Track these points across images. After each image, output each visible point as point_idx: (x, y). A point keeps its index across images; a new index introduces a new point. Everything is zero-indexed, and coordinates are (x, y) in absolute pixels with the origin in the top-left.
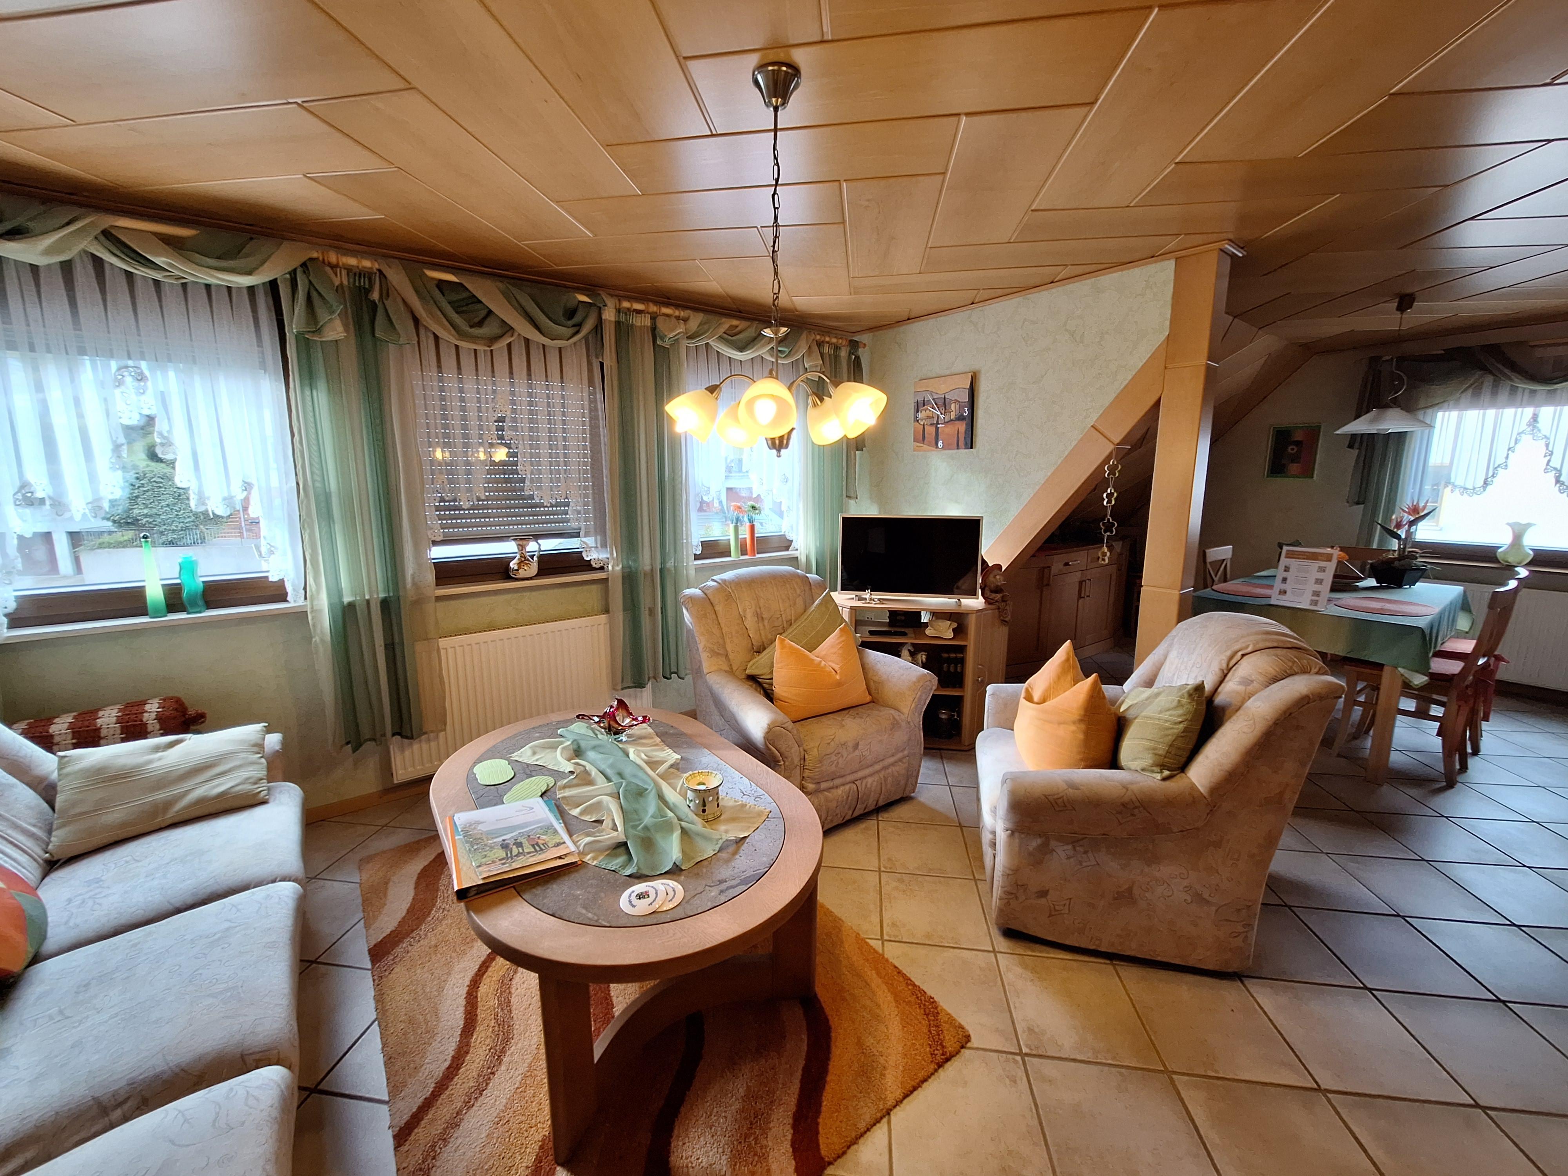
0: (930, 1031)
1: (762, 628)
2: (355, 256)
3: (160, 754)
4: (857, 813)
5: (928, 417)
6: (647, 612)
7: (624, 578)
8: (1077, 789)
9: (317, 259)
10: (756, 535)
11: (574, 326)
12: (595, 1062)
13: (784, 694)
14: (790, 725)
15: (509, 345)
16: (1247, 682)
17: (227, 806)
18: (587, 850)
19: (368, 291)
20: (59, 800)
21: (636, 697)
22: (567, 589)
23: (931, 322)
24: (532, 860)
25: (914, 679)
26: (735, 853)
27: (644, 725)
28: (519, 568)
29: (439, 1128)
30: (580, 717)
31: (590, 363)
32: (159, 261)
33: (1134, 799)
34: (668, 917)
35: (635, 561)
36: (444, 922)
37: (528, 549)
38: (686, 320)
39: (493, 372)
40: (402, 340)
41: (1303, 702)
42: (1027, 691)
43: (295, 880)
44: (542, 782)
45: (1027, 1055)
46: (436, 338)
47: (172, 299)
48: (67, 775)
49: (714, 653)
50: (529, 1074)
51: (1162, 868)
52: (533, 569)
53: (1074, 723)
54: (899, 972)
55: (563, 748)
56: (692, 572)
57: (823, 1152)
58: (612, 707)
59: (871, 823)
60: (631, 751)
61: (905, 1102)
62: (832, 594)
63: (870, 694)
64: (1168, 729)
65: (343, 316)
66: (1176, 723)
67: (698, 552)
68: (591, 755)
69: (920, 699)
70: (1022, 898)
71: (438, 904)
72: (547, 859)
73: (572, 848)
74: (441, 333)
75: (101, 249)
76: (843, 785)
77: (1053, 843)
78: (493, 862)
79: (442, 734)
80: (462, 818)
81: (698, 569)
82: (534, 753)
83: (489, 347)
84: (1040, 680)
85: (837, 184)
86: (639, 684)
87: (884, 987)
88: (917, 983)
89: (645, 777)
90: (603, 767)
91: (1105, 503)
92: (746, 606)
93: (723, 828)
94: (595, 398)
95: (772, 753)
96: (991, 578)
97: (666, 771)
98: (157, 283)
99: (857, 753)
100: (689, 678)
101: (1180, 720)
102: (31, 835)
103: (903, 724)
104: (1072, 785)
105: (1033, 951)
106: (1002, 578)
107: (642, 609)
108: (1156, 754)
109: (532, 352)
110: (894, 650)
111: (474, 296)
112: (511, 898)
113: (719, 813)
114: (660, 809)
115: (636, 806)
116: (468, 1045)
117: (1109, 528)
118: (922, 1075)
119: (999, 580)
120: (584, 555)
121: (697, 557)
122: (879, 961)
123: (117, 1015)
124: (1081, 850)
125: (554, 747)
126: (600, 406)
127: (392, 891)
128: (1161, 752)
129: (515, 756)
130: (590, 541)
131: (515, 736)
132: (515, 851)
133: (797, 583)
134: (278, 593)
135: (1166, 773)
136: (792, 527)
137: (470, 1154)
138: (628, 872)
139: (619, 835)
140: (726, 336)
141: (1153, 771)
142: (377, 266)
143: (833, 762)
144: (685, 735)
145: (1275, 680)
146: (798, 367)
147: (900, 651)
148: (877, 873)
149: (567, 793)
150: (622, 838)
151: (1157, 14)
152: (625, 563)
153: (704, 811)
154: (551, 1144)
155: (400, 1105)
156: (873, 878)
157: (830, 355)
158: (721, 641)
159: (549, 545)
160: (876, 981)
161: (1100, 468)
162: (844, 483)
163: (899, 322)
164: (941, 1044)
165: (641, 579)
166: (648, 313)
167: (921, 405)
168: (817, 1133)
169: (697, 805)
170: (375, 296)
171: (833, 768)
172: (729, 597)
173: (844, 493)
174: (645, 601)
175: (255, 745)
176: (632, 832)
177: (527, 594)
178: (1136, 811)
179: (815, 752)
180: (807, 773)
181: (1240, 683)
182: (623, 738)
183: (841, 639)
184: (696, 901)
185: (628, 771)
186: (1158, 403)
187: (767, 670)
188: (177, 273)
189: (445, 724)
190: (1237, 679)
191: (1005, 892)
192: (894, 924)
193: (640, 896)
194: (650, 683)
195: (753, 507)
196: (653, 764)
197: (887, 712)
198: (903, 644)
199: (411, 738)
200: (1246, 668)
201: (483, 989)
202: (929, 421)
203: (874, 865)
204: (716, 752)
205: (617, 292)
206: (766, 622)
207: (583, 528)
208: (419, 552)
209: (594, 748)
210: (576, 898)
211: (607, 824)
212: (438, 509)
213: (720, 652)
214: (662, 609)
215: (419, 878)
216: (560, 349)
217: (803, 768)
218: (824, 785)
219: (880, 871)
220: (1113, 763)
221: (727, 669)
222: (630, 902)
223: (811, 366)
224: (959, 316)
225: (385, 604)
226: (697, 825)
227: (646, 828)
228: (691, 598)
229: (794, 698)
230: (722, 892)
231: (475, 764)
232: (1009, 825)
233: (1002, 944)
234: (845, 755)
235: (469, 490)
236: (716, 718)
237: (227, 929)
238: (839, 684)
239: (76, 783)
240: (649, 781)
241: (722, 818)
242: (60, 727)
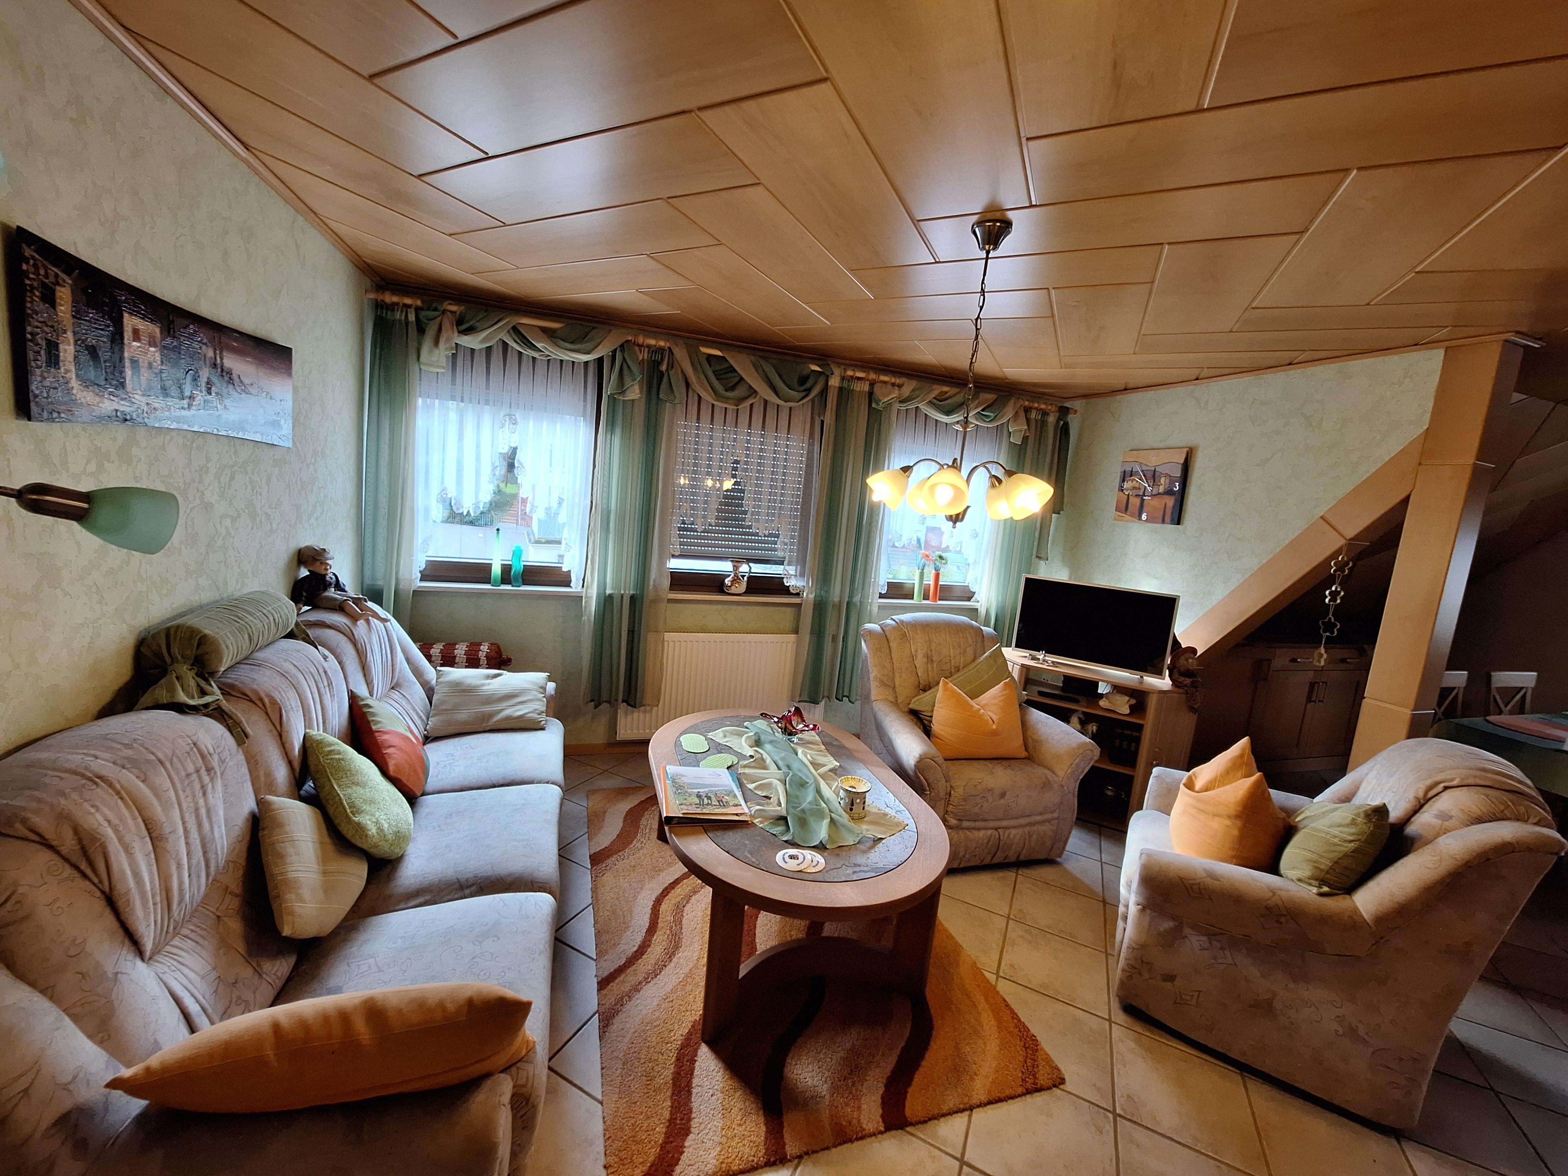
0: (1026, 1062)
1: (930, 669)
2: (655, 338)
3: (489, 681)
4: (996, 860)
5: (1134, 488)
6: (830, 638)
7: (815, 605)
8: (1218, 880)
9: (630, 341)
10: (940, 583)
11: (804, 391)
12: (740, 977)
13: (942, 733)
14: (940, 760)
15: (752, 405)
16: (1444, 816)
17: (522, 725)
18: (756, 815)
19: (660, 363)
20: (435, 698)
21: (810, 711)
22: (765, 608)
23: (1150, 394)
24: (717, 811)
25: (1074, 745)
26: (872, 847)
27: (813, 733)
28: (732, 585)
29: (626, 988)
30: (764, 715)
31: (812, 418)
32: (539, 345)
33: (1280, 903)
34: (811, 877)
35: (826, 592)
36: (641, 852)
37: (741, 570)
38: (900, 386)
39: (736, 423)
40: (676, 401)
41: (1505, 849)
42: (1190, 778)
43: (559, 786)
44: (730, 759)
45: (1120, 1116)
46: (700, 397)
47: (541, 368)
48: (441, 683)
49: (883, 684)
50: (690, 975)
51: (1310, 987)
52: (742, 587)
53: (1229, 817)
54: (1007, 1005)
55: (748, 737)
56: (875, 609)
57: (908, 1113)
58: (790, 712)
59: (1010, 875)
60: (800, 751)
61: (989, 1107)
62: (1004, 650)
63: (1026, 750)
64: (1335, 845)
65: (641, 383)
66: (1346, 841)
67: (883, 592)
68: (768, 747)
69: (1077, 765)
70: (1146, 975)
71: (639, 837)
72: (728, 813)
73: (746, 811)
74: (703, 394)
75: (510, 339)
76: (985, 829)
77: (1187, 931)
78: (691, 804)
79: (655, 709)
80: (672, 769)
81: (881, 607)
82: (725, 736)
83: (737, 406)
84: (1205, 772)
85: (1046, 291)
86: (814, 701)
87: (990, 1013)
88: (1022, 1020)
89: (808, 773)
90: (776, 758)
91: (1327, 600)
92: (919, 646)
93: (864, 827)
94: (813, 449)
95: (920, 781)
96: (1182, 661)
97: (826, 773)
98: (534, 358)
99: (1002, 801)
100: (858, 704)
101: (1352, 838)
102: (420, 717)
103: (1056, 786)
104: (1212, 875)
105: (1152, 1033)
106: (1195, 662)
107: (827, 636)
108: (1317, 868)
109: (768, 409)
110: (1064, 716)
111: (732, 366)
112: (700, 833)
113: (863, 815)
114: (815, 798)
115: (798, 793)
116: (650, 941)
117: (1330, 627)
118: (1008, 1092)
119: (1192, 664)
120: (785, 581)
121: (881, 596)
122: (990, 991)
123: (467, 836)
124: (1218, 945)
125: (740, 735)
126: (816, 455)
127: (608, 820)
128: (1323, 867)
129: (710, 735)
130: (792, 570)
131: (712, 720)
132: (706, 801)
133: (970, 633)
134: (565, 580)
135: (1326, 889)
136: (976, 580)
137: (645, 1012)
138: (785, 839)
139: (782, 810)
140: (935, 401)
141: (1310, 885)
142: (668, 345)
143: (978, 804)
144: (846, 748)
145: (1479, 820)
146: (1002, 430)
147: (1070, 717)
148: (1006, 920)
149: (747, 771)
150: (784, 813)
151: (1356, 175)
152: (818, 592)
153: (851, 809)
154: (700, 1027)
155: (603, 964)
156: (1001, 923)
157: (1036, 421)
158: (891, 674)
159: (758, 569)
160: (982, 1005)
161: (1326, 563)
162: (1036, 544)
163: (1114, 392)
164: (1034, 1075)
165: (830, 609)
166: (868, 380)
167: (1128, 474)
168: (905, 1098)
169: (846, 804)
170: (664, 368)
171: (976, 810)
172: (904, 636)
173: (1034, 552)
174: (830, 629)
175: (541, 687)
176: (791, 810)
177: (734, 607)
178: (1283, 919)
179: (961, 790)
180: (950, 808)
181: (1437, 816)
182: (795, 739)
183: (1004, 693)
184: (834, 873)
185: (795, 765)
186: (1406, 501)
187: (928, 708)
188: (547, 353)
189: (659, 702)
190: (1434, 812)
191: (1128, 964)
192: (1012, 966)
193: (791, 857)
194: (823, 702)
195: (941, 557)
196: (816, 765)
197: (1039, 771)
198: (1074, 711)
199: (634, 706)
200: (1446, 802)
201: (664, 907)
202: (1135, 492)
203: (1005, 911)
204: (871, 768)
205: (844, 361)
206: (935, 665)
207: (787, 558)
208: (662, 562)
209: (771, 742)
210: (745, 845)
211: (774, 800)
212: (680, 529)
213: (889, 684)
214: (843, 638)
215: (626, 815)
216: (791, 408)
217: (948, 803)
218: (965, 824)
219: (1009, 918)
220: (1273, 868)
221: (893, 700)
222: (784, 859)
223: (1015, 431)
224: (1180, 390)
225: (632, 597)
226: (844, 818)
227: (803, 811)
228: (870, 632)
229: (949, 737)
230: (854, 872)
231: (681, 734)
232: (1141, 900)
233: (1120, 1017)
234: (990, 800)
235: (704, 517)
236: (877, 742)
237: (524, 804)
238: (995, 733)
239: (446, 689)
240: (810, 776)
241: (866, 819)
242: (436, 650)
